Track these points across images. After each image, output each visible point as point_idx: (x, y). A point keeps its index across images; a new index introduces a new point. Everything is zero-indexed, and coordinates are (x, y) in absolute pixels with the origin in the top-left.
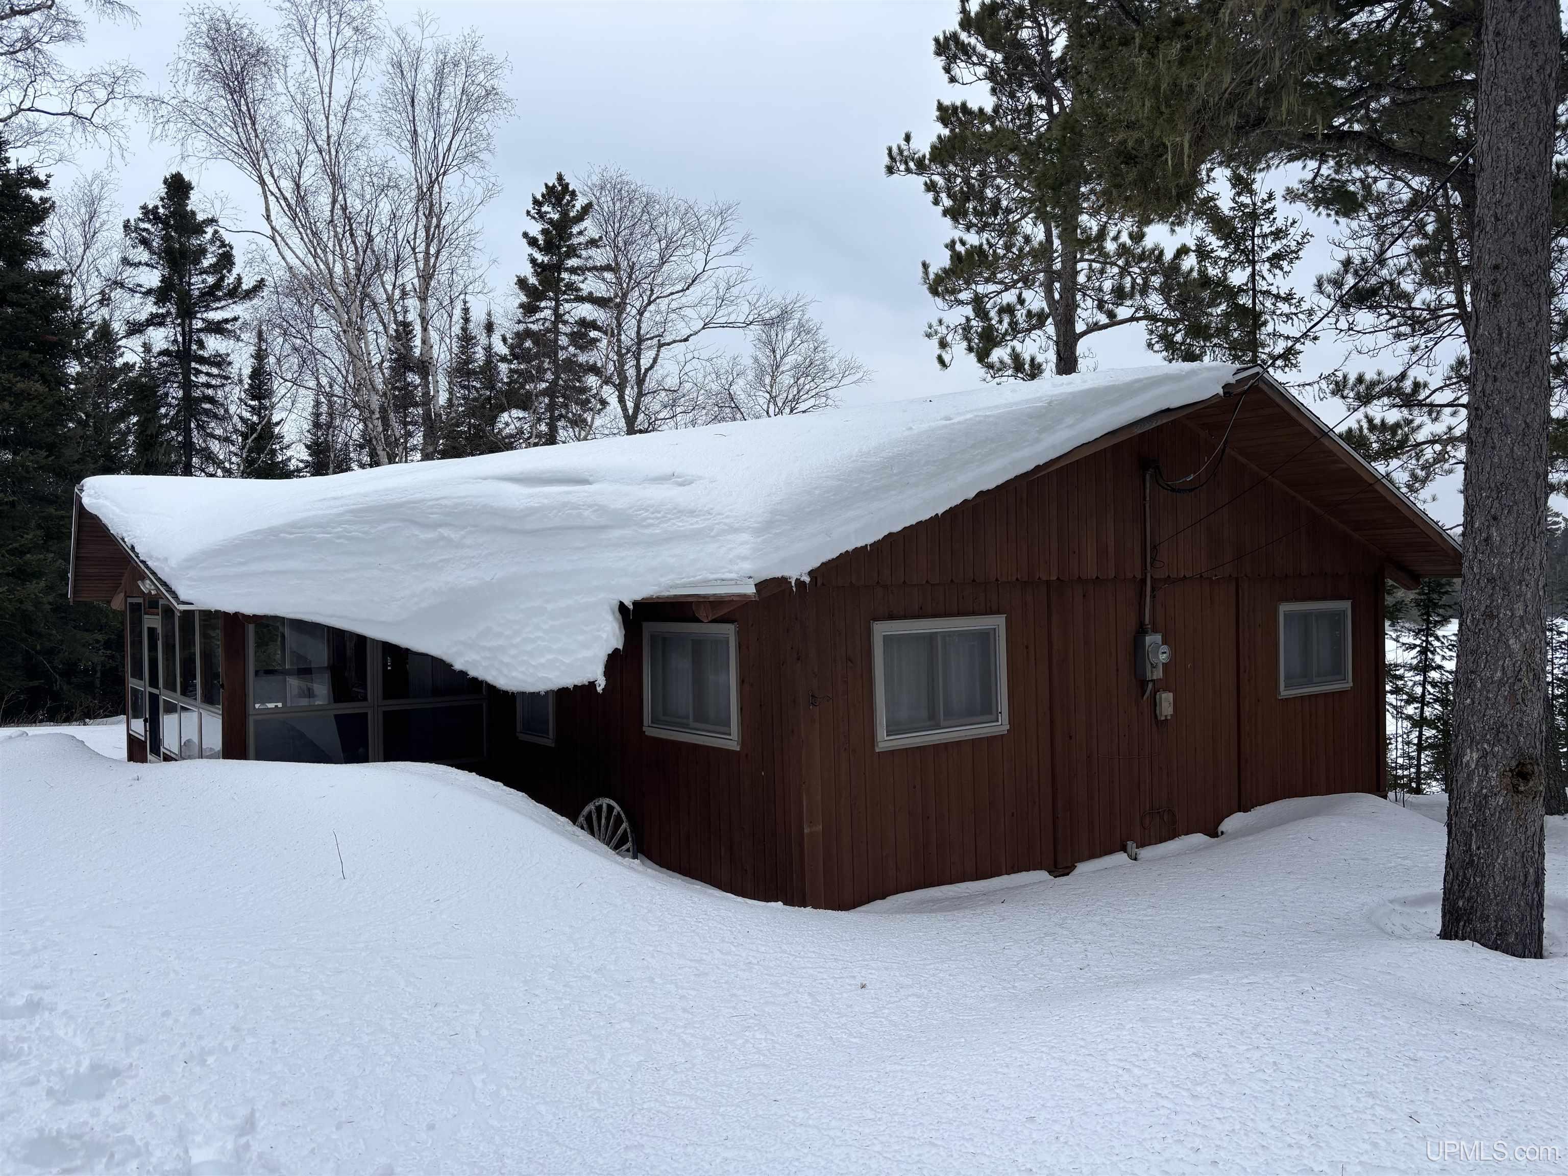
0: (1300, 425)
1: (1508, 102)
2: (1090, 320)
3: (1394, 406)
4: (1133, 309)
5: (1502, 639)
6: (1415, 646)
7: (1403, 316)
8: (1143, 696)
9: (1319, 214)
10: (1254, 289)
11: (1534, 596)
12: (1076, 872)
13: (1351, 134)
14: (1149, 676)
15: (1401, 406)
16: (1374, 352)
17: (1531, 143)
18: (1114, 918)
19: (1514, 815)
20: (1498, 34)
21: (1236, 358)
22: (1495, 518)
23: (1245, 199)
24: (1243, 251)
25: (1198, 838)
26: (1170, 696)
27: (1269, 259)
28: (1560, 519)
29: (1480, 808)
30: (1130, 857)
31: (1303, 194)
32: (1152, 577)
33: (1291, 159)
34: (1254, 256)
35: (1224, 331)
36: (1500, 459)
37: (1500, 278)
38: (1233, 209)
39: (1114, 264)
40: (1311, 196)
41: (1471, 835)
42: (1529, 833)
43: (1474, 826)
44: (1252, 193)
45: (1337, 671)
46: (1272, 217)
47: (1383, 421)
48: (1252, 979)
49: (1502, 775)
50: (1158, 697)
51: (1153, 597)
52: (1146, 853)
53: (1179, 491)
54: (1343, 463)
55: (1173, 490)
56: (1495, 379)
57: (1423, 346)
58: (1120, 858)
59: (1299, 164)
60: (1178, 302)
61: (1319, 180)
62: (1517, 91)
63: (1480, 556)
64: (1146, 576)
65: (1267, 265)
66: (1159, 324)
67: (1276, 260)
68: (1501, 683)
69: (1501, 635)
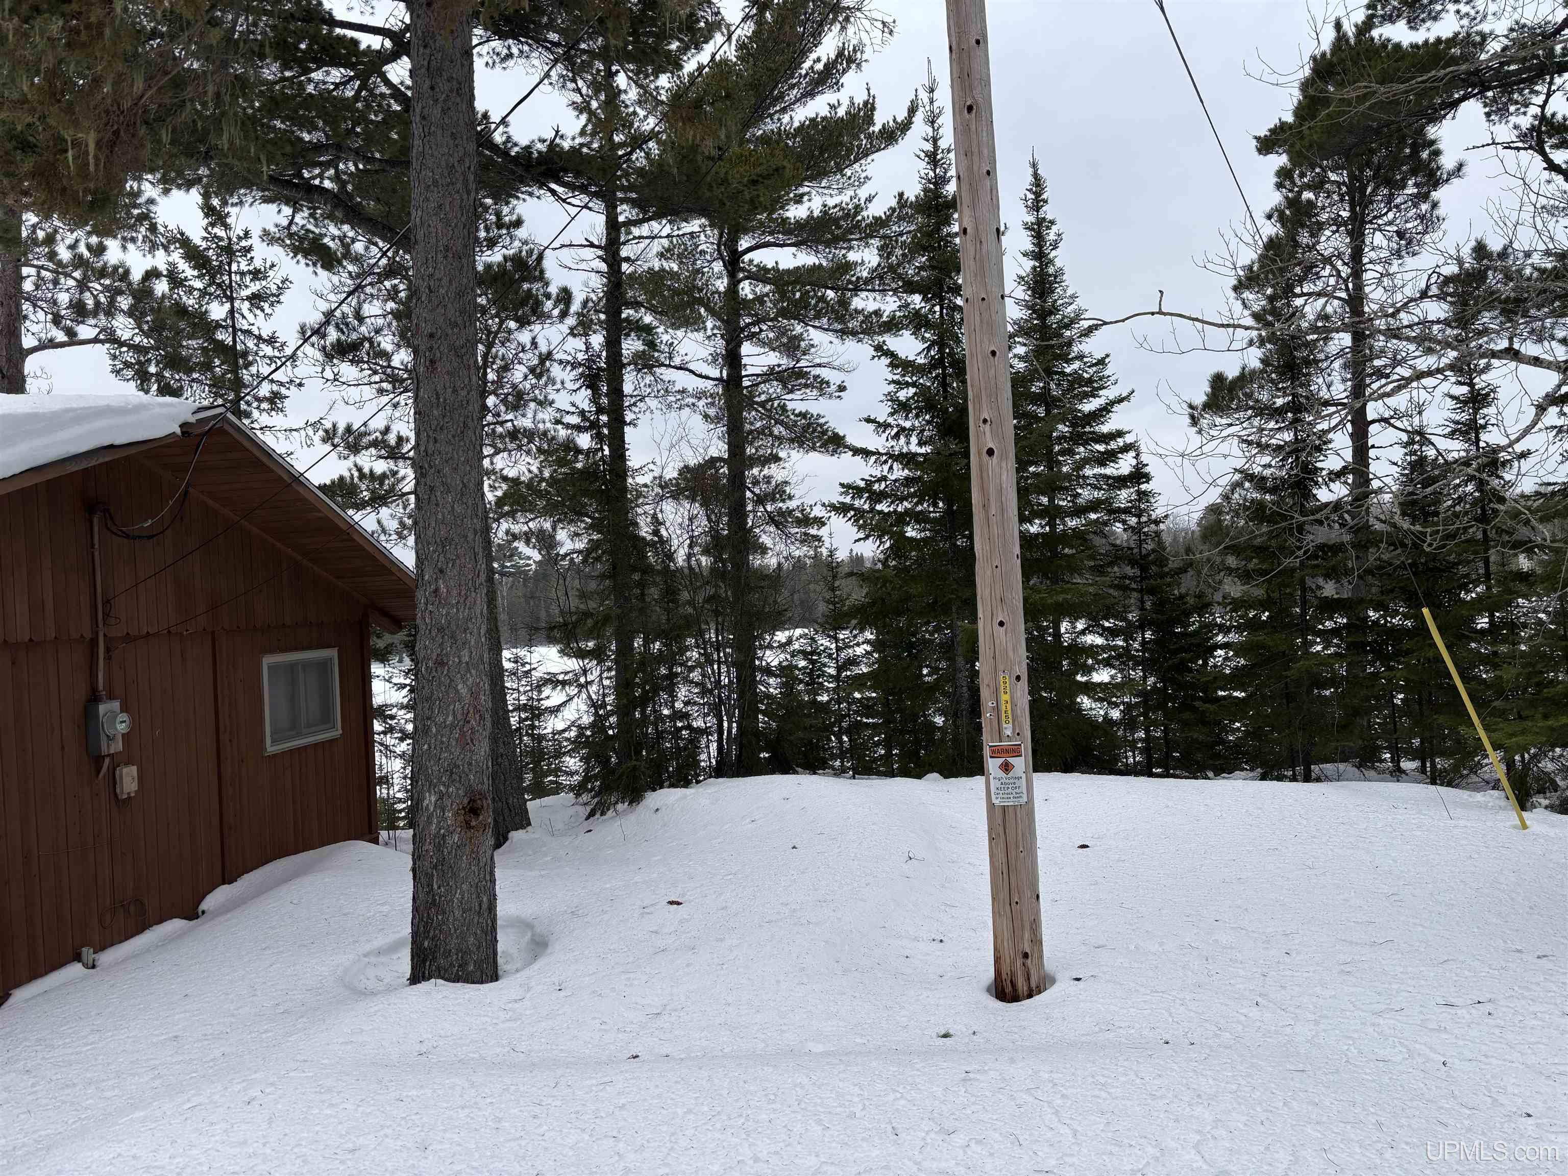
0: (273, 471)
1: (435, 183)
2: (43, 336)
3: (380, 457)
4: (98, 330)
5: (451, 685)
6: (405, 685)
7: (384, 373)
8: (98, 771)
9: (298, 262)
10: (233, 326)
11: (477, 642)
12: (11, 1001)
13: (321, 190)
14: (104, 750)
15: (386, 458)
16: (360, 404)
17: (456, 225)
18: (43, 1058)
19: (467, 850)
20: (424, 118)
21: (217, 395)
22: (441, 571)
23: (219, 231)
24: (219, 286)
25: (175, 925)
26: (134, 769)
27: (249, 298)
28: (531, 562)
29: (439, 848)
30: (86, 966)
31: (279, 238)
32: (105, 635)
33: (267, 200)
34: (232, 292)
35: (207, 367)
36: (443, 514)
37: (436, 346)
38: (204, 238)
39: (68, 275)
40: (288, 242)
41: (433, 875)
42: (481, 864)
43: (435, 867)
44: (227, 227)
45: (326, 718)
46: (249, 256)
47: (371, 471)
48: (195, 1101)
49: (456, 814)
50: (117, 772)
51: (108, 658)
52: (107, 957)
53: (134, 538)
54: (320, 511)
55: (127, 536)
56: (436, 441)
57: (403, 403)
58: (75, 970)
59: (273, 207)
60: (151, 330)
61: (294, 228)
62: (442, 175)
63: (430, 607)
64: (97, 633)
65: (247, 304)
66: (124, 349)
67: (256, 299)
68: (453, 726)
69: (452, 680)
